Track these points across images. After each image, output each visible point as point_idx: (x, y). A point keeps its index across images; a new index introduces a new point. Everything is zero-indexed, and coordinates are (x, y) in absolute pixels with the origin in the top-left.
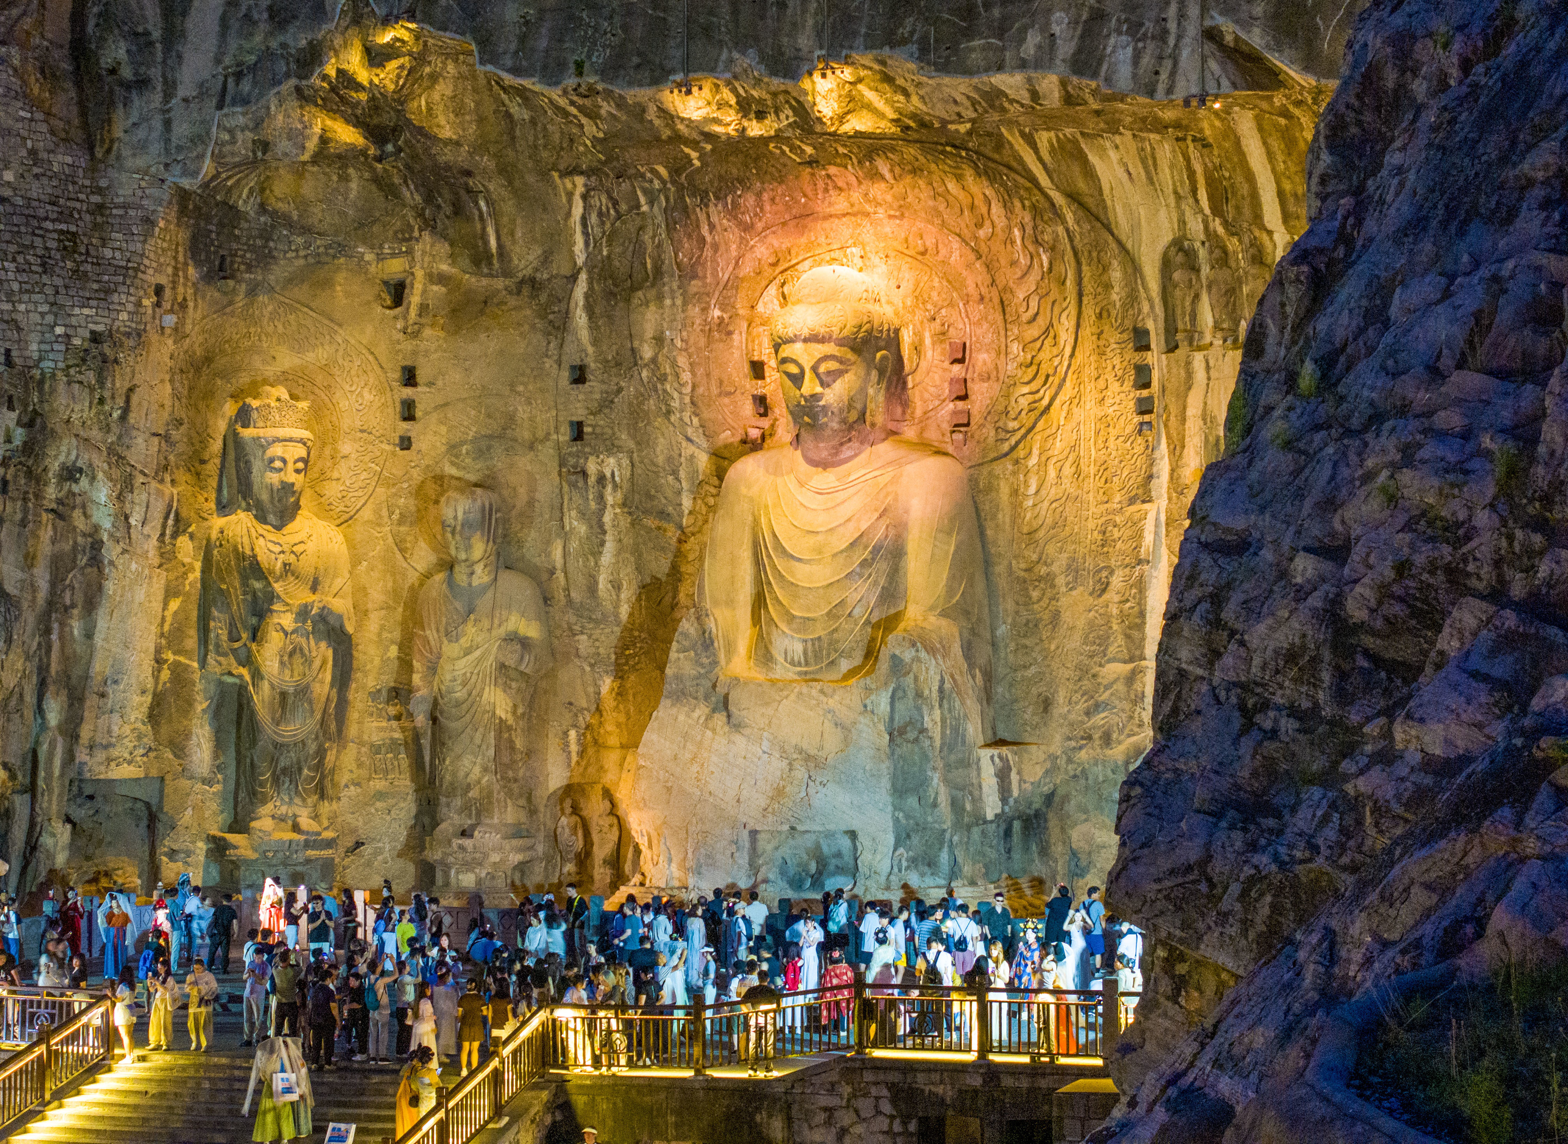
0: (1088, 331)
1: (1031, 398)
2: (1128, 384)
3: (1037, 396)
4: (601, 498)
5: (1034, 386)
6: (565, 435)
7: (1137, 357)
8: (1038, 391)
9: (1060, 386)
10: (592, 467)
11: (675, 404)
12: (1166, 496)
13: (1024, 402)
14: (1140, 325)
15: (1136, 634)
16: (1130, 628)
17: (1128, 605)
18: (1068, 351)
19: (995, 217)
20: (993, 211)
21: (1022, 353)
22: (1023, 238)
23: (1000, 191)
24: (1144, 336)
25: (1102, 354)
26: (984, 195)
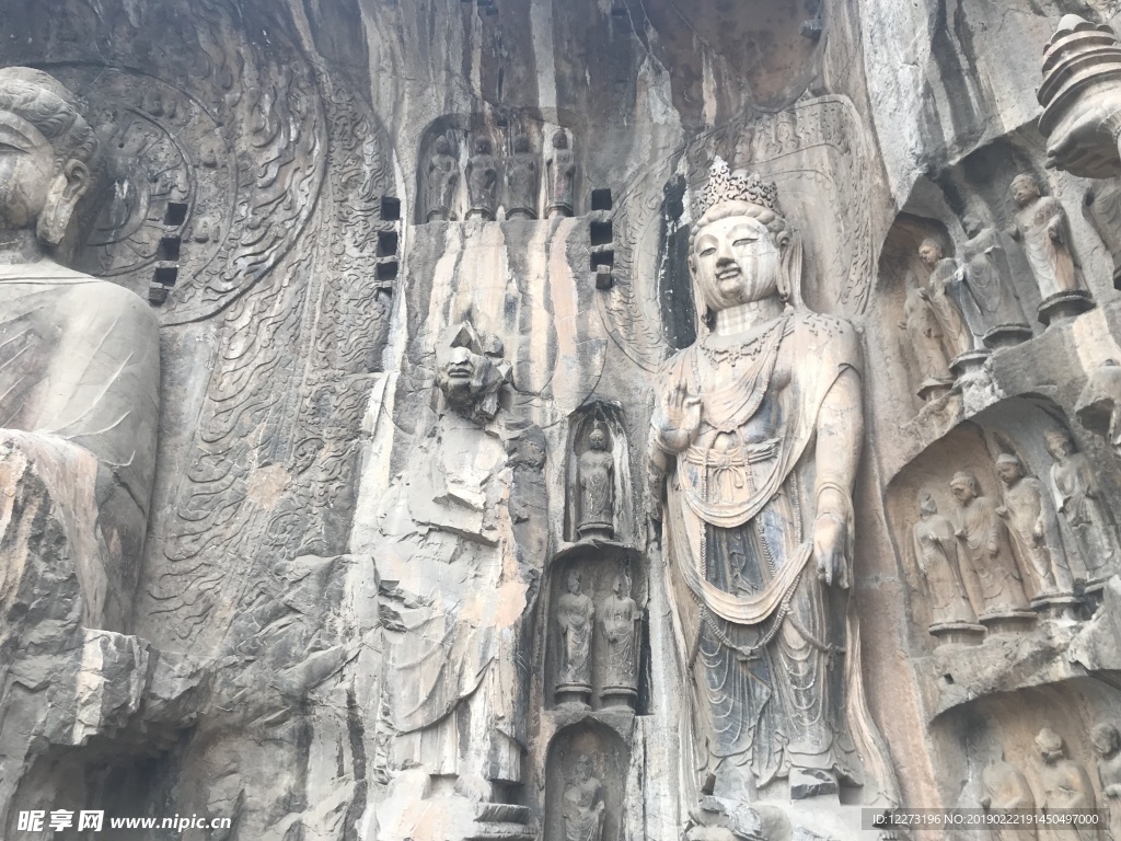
0: (331, 199)
1: (252, 260)
2: (370, 249)
3: (260, 258)
5: (258, 248)
7: (383, 224)
8: (262, 252)
9: (289, 249)
12: (399, 366)
13: (243, 264)
14: (391, 195)
15: (340, 520)
16: (334, 511)
17: (337, 484)
18: (304, 214)
19: (246, 80)
20: (245, 73)
21: (251, 216)
22: (273, 105)
23: (256, 49)
24: (390, 209)
25: (342, 220)
26: (238, 52)
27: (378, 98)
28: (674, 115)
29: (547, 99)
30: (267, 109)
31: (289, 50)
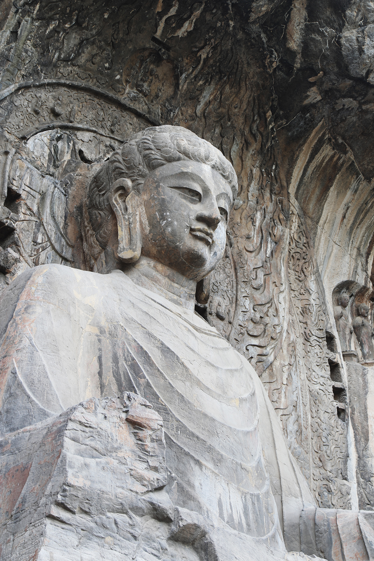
1: (259, 351)
3: (264, 351)
5: (261, 341)
8: (266, 347)
12: (355, 479)
14: (330, 331)
19: (250, 194)
20: (251, 189)
21: (253, 311)
22: (262, 222)
23: (263, 175)
24: (331, 340)
25: (307, 340)
26: (251, 171)
27: (318, 249)
30: (257, 224)
31: (282, 187)
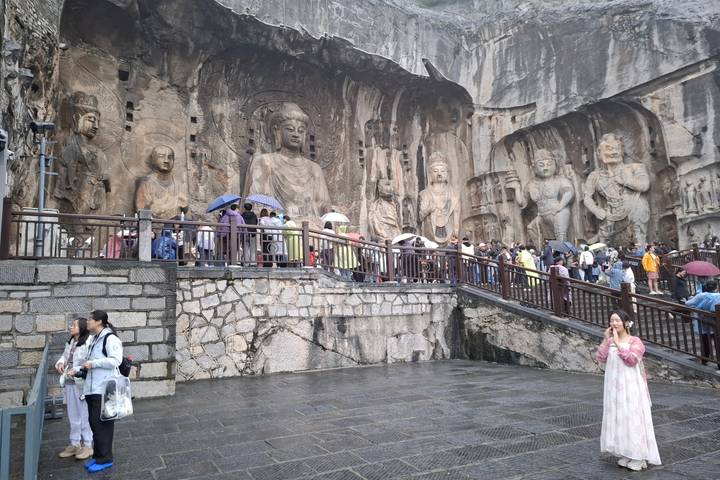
0: (348, 139)
2: (357, 154)
4: (201, 162)
6: (188, 139)
7: (360, 148)
10: (198, 152)
11: (227, 136)
12: (366, 185)
14: (360, 140)
20: (329, 101)
23: (332, 95)
24: (361, 143)
25: (351, 146)
26: (328, 96)
27: (358, 112)
28: (420, 128)
29: (394, 119)
31: (340, 97)
